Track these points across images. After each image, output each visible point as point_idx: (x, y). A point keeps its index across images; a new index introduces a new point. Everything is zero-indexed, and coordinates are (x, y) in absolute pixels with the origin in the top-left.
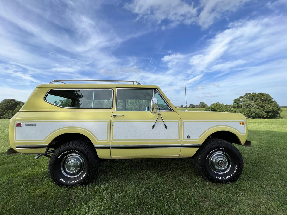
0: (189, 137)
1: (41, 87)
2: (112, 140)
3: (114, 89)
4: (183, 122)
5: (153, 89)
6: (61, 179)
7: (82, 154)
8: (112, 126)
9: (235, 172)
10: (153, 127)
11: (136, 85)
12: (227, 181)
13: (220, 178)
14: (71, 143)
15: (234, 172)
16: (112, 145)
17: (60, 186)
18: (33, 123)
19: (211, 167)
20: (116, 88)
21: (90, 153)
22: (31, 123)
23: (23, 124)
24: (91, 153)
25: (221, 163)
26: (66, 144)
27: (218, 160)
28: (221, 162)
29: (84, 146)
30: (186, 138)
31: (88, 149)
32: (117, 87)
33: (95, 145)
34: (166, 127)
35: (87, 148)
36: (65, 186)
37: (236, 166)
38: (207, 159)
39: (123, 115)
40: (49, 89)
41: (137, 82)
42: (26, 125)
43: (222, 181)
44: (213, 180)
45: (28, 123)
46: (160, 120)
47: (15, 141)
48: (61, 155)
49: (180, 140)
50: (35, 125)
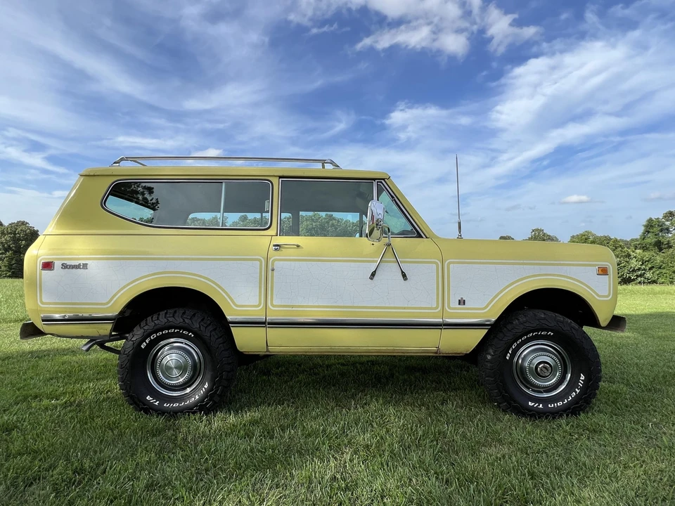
0: (462, 302)
1: (94, 175)
2: (271, 307)
3: (275, 181)
4: (449, 264)
5: (374, 179)
6: (149, 397)
7: (198, 340)
8: (270, 272)
9: (578, 391)
10: (373, 274)
11: (329, 171)
12: (556, 414)
13: (541, 406)
14: (171, 311)
15: (576, 392)
16: (270, 318)
17: (146, 413)
18: (82, 262)
19: (519, 378)
20: (280, 177)
21: (216, 337)
22: (76, 263)
23: (58, 264)
24: (217, 339)
25: (544, 369)
26: (159, 314)
27: (536, 362)
28: (544, 367)
29: (203, 320)
30: (455, 304)
31: (211, 328)
32: (281, 175)
33: (229, 318)
34: (404, 276)
35: (210, 324)
36: (158, 414)
37: (582, 377)
38: (508, 358)
39: (298, 246)
41: (332, 163)
42: (65, 266)
43: (544, 413)
44: (522, 411)
45: (69, 263)
46: (390, 257)
47: (39, 303)
48: (147, 341)
49: (439, 309)
50: (85, 266)
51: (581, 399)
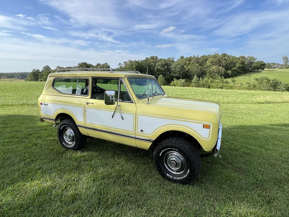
0: (142, 131)
2: (86, 123)
4: (138, 115)
6: (63, 143)
8: (85, 111)
9: (186, 176)
10: (113, 116)
14: (66, 120)
16: (86, 126)
17: (63, 147)
18: (47, 104)
20: (92, 77)
21: (76, 129)
23: (43, 104)
25: (173, 163)
29: (72, 124)
30: (139, 131)
31: (75, 126)
33: (77, 124)
34: (122, 118)
36: (65, 148)
37: (189, 171)
38: (160, 155)
39: (93, 103)
42: (44, 104)
43: (172, 180)
45: (45, 103)
46: (117, 111)
47: (42, 113)
48: (62, 127)
49: (134, 132)
50: (47, 105)
51: (187, 179)
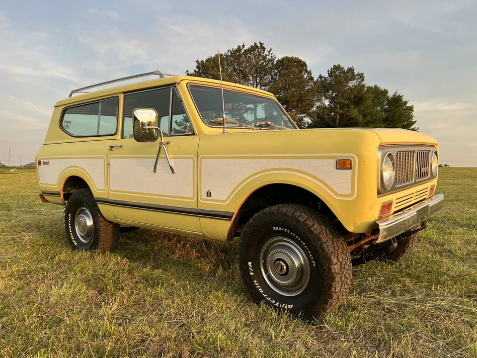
0: (209, 194)
1: (58, 106)
2: (110, 191)
3: (121, 97)
4: (201, 158)
5: (170, 85)
8: (108, 167)
10: (155, 168)
20: (124, 93)
23: (42, 163)
30: (204, 196)
34: (172, 169)
39: (122, 147)
40: (62, 108)
41: (159, 74)
42: (45, 163)
47: (40, 184)
49: (195, 199)
